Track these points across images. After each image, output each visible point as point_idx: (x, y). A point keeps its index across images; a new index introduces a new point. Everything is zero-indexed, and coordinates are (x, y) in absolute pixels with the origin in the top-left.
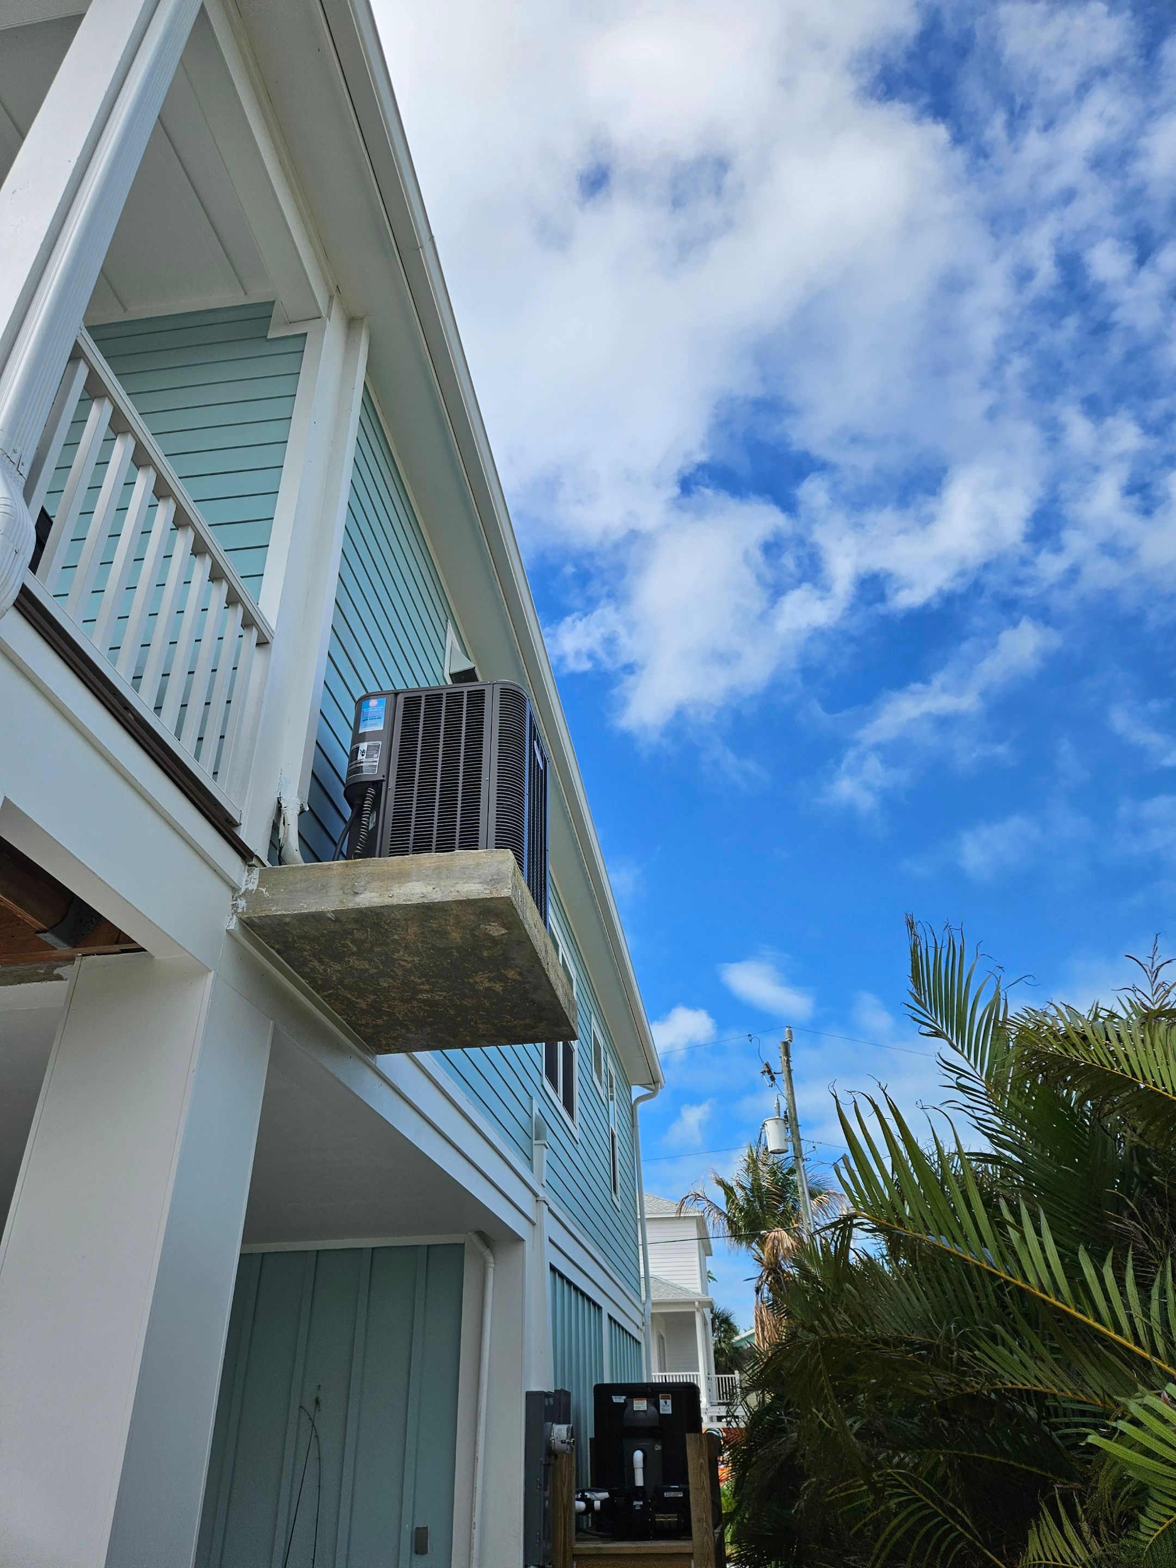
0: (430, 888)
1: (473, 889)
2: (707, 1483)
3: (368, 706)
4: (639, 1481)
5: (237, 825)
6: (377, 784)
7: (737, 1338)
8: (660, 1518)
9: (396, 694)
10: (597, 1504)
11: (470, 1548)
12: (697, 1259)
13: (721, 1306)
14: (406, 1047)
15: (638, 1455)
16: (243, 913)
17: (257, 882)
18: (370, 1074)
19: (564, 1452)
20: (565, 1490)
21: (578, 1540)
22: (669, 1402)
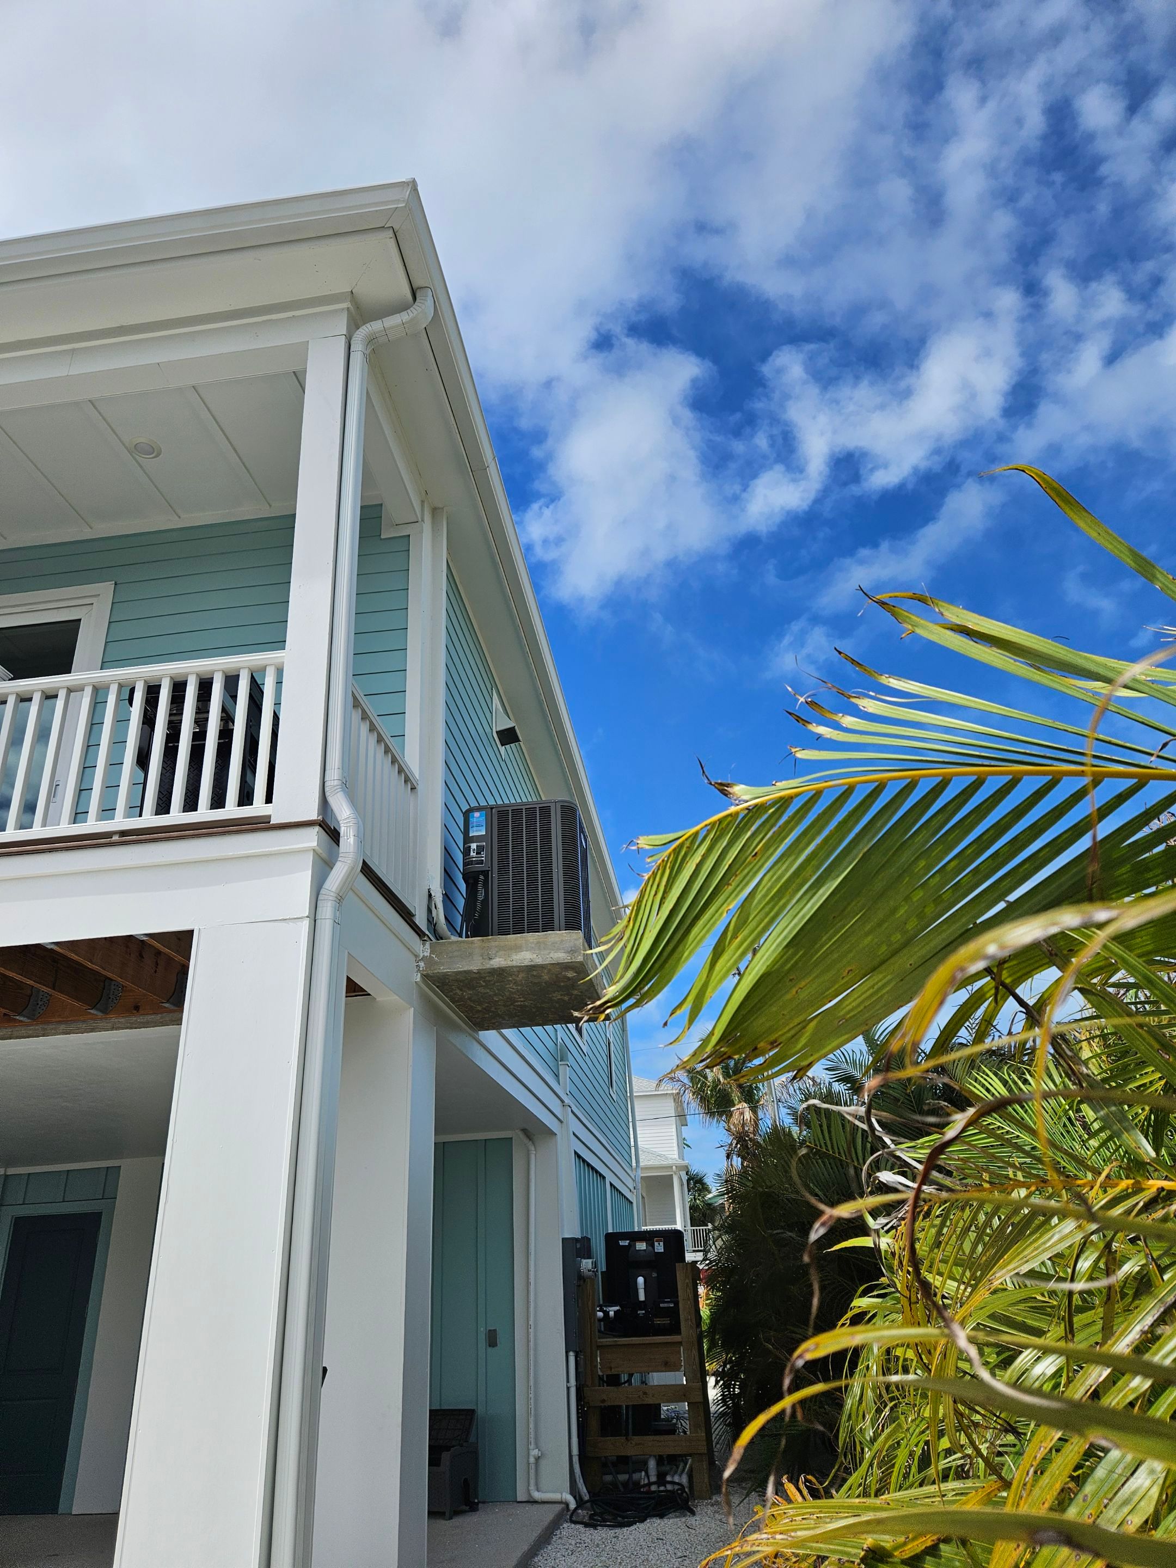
0: (535, 956)
1: (560, 956)
2: (691, 1296)
3: (473, 817)
4: (642, 1297)
5: (414, 916)
6: (485, 873)
7: (710, 1196)
8: (658, 1321)
9: (492, 808)
10: (612, 1314)
11: (528, 1341)
12: (674, 1130)
13: (695, 1169)
14: (497, 1027)
15: (641, 1280)
16: (423, 970)
17: (429, 951)
18: (475, 1043)
19: (590, 1278)
20: (590, 1303)
21: (599, 1338)
22: (662, 1243)
